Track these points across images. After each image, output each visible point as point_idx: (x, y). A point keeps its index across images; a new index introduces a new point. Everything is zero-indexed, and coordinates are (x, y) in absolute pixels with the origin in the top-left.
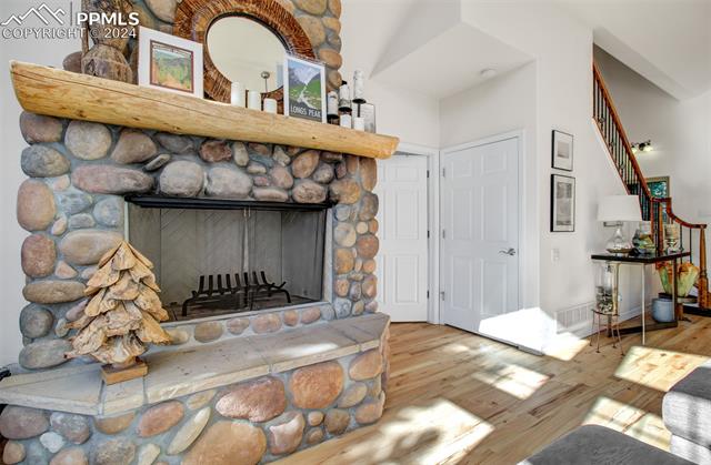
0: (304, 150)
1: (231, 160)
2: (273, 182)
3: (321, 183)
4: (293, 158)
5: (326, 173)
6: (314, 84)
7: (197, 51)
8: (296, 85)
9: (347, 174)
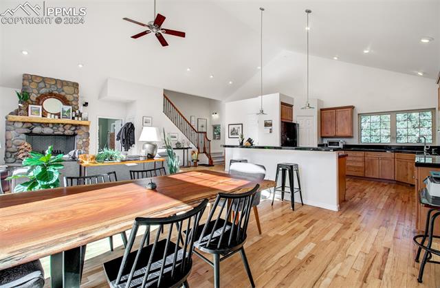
0: (67, 124)
1: (48, 127)
2: (59, 131)
3: (72, 131)
4: (64, 126)
5: (73, 128)
6: (69, 111)
7: (40, 107)
8: (64, 112)
9: (80, 128)
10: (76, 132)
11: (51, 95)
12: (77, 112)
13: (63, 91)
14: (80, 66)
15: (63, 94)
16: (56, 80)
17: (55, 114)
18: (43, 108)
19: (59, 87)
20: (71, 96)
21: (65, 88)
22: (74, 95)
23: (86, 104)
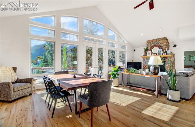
6: (161, 51)
7: (151, 52)
8: (158, 52)
9: (167, 59)
10: (165, 60)
11: (155, 46)
12: (164, 51)
13: (159, 43)
14: (160, 30)
15: (159, 44)
16: (156, 39)
17: (155, 54)
18: (152, 52)
19: (158, 42)
20: (163, 44)
21: (160, 41)
22: (164, 43)
23: (175, 46)
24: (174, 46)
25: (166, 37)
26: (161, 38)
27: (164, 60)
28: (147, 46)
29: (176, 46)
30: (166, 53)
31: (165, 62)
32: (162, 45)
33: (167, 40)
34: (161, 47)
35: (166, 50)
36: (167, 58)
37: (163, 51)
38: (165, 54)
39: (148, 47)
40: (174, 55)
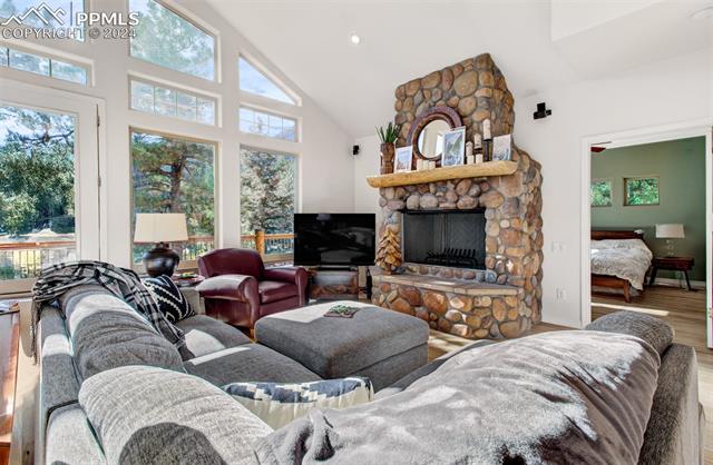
0: (462, 180)
1: (429, 191)
2: (447, 200)
3: (473, 197)
4: (456, 185)
5: (474, 191)
6: (459, 142)
7: (411, 148)
8: (448, 148)
9: (491, 188)
10: (481, 199)
12: (477, 138)
13: (454, 93)
15: (454, 100)
16: (440, 73)
17: (431, 160)
18: (416, 149)
19: (446, 86)
20: (469, 99)
21: (457, 83)
22: (478, 94)
23: (542, 111)
24: (536, 116)
25: (487, 57)
26: (459, 65)
27: (479, 195)
28: (397, 118)
29: (549, 112)
30: (486, 151)
31: (484, 208)
32: (466, 106)
33: (495, 72)
34: (462, 117)
35: (487, 135)
36: (494, 185)
37: (469, 138)
38: (479, 157)
39: (401, 125)
40: (535, 166)
